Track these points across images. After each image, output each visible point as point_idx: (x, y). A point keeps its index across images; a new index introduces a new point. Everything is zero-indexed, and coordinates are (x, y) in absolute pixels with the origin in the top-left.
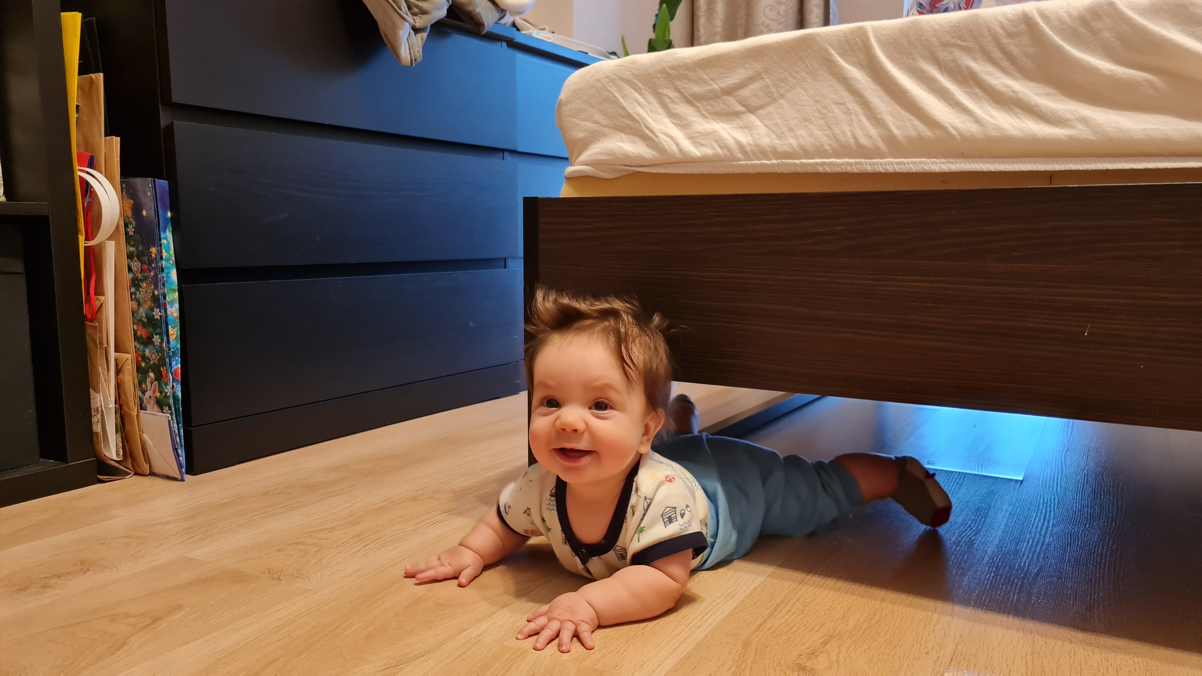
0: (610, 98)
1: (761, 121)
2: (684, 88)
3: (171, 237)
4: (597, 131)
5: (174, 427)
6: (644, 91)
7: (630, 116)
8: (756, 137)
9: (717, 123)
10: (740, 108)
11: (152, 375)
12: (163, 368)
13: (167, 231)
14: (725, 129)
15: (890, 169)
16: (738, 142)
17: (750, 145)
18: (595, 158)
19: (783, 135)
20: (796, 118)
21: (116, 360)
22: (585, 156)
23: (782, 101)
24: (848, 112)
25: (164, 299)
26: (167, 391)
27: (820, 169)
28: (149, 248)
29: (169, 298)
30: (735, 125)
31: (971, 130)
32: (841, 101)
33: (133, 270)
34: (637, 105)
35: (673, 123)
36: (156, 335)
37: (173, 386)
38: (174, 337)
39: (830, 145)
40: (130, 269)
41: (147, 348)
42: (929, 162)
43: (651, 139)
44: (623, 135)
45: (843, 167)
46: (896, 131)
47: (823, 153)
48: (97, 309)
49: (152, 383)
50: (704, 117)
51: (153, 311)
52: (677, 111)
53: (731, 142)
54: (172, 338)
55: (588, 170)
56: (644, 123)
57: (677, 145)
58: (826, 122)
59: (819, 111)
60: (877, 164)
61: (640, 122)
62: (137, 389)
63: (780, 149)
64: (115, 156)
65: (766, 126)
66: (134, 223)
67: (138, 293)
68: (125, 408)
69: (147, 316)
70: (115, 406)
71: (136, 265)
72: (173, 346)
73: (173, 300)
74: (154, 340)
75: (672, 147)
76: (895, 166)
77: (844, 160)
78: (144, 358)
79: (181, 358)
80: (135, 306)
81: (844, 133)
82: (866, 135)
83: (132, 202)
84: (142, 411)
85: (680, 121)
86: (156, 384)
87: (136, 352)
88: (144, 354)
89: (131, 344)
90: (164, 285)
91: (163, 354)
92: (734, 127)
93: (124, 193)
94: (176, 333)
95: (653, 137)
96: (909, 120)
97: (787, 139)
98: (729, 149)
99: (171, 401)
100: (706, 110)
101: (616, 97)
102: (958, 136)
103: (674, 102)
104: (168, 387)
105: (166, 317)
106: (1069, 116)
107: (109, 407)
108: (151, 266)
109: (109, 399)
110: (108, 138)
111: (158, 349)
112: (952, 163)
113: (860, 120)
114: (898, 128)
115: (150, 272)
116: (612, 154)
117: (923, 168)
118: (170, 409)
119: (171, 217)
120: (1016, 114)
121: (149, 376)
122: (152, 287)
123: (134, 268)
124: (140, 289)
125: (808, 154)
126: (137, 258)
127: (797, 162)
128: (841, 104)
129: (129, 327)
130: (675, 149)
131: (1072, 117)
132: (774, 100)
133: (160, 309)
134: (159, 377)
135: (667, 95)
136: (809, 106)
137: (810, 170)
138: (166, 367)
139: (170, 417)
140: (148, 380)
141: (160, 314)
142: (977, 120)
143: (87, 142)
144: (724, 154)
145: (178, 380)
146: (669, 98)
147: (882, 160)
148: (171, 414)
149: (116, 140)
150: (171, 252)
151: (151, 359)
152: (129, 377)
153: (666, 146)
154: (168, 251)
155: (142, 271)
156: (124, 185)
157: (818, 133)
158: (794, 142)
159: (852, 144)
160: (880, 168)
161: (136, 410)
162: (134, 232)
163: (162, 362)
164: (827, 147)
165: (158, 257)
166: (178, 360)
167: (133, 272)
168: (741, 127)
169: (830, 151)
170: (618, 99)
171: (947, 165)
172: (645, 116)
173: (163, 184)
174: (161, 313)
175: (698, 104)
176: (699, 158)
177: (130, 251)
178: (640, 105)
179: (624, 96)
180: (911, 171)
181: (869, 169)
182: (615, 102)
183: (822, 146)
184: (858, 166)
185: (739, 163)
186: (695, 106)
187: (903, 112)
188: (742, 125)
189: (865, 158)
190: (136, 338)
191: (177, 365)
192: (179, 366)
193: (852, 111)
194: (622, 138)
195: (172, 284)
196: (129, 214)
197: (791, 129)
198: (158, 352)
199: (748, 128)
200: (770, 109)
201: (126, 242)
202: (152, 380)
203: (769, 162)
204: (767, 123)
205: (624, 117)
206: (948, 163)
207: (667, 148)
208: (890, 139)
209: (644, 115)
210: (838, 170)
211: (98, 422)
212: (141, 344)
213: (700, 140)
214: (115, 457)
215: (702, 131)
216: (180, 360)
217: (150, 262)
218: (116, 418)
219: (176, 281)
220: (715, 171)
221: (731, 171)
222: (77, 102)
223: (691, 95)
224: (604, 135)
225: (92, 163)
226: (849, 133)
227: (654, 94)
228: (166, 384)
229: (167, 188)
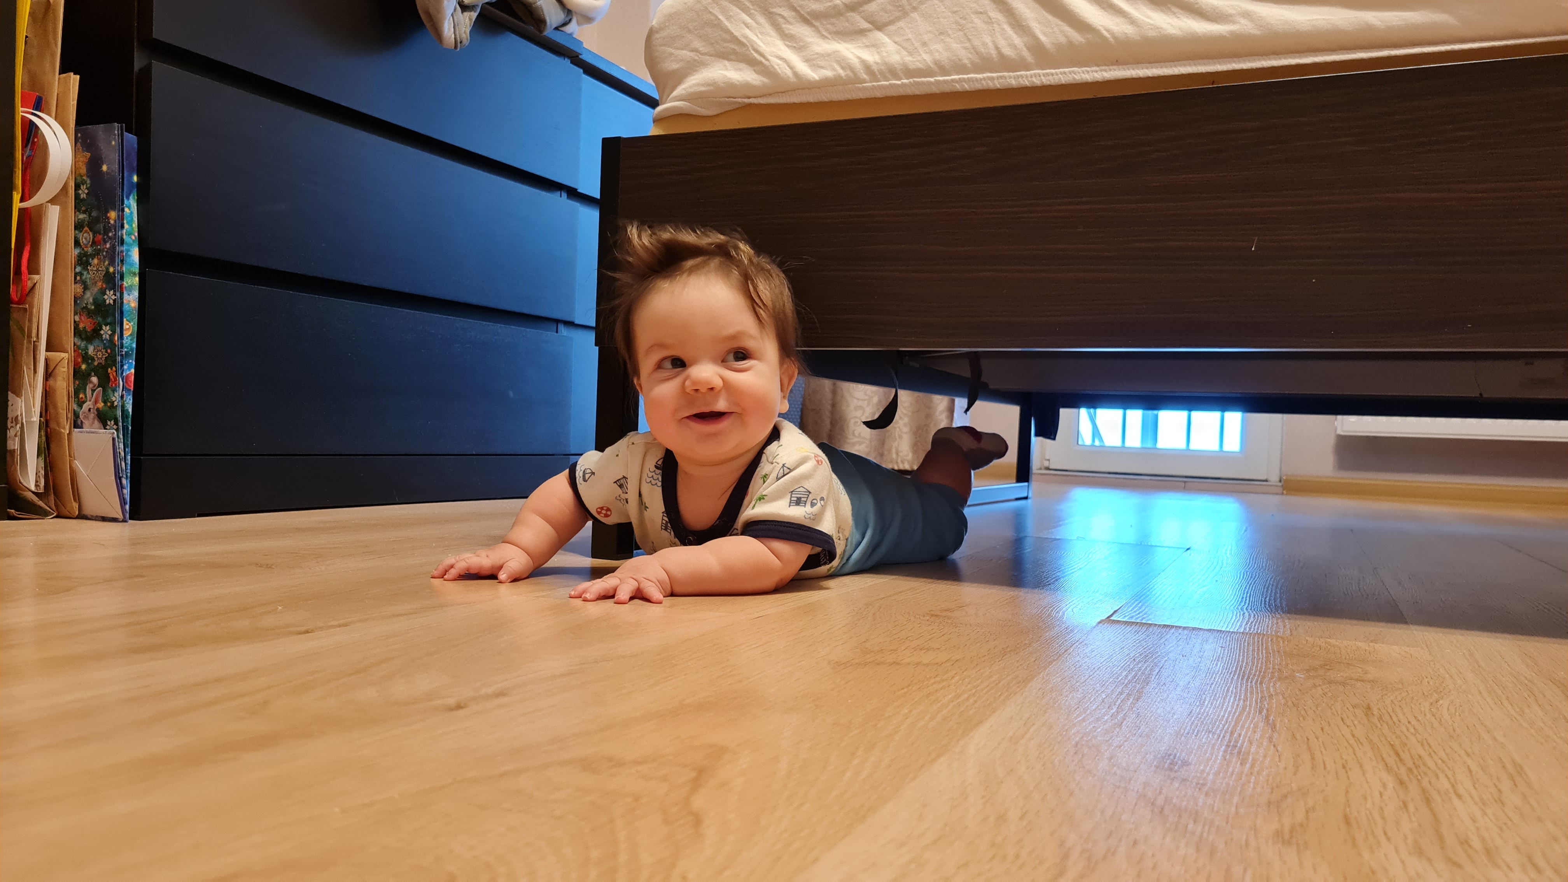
0: (712, 21)
1: (890, 38)
2: (801, 6)
3: (136, 207)
4: (695, 60)
5: (119, 448)
6: (753, 11)
7: (736, 40)
8: (885, 54)
9: (839, 43)
10: (865, 25)
11: (95, 380)
12: (112, 369)
13: (131, 197)
14: (848, 49)
15: (1037, 82)
16: (864, 62)
17: (877, 63)
18: (692, 90)
19: (916, 50)
20: (930, 32)
21: (46, 359)
22: (679, 91)
23: (915, 15)
24: (989, 21)
25: (120, 279)
26: (114, 399)
27: (958, 87)
28: (108, 212)
29: (127, 283)
30: (859, 45)
31: (1126, 31)
32: (981, 10)
33: (82, 244)
34: (744, 27)
35: (787, 46)
36: (106, 325)
37: (122, 397)
38: (129, 334)
39: (969, 59)
40: (77, 243)
41: (91, 344)
42: (1080, 71)
43: (761, 63)
44: (726, 63)
45: (983, 82)
46: (1043, 38)
47: (962, 69)
48: (28, 290)
49: (93, 391)
50: (824, 37)
51: (105, 294)
52: (792, 32)
53: (855, 61)
54: (126, 334)
55: (682, 106)
56: (752, 46)
57: (791, 68)
58: (965, 34)
59: (957, 23)
60: (1022, 76)
61: (747, 46)
62: (72, 400)
63: (912, 66)
64: (72, 99)
65: (896, 43)
66: (88, 182)
67: (85, 273)
68: (53, 425)
69: (95, 302)
70: (40, 420)
71: (86, 237)
72: (127, 345)
73: (131, 286)
74: (102, 332)
75: (785, 71)
76: (1042, 77)
77: (985, 75)
78: (86, 358)
79: (135, 362)
80: (79, 288)
81: (985, 45)
82: (1010, 45)
83: (88, 155)
84: (75, 430)
85: (796, 43)
86: (99, 393)
87: (74, 351)
88: (86, 353)
89: (69, 340)
90: (122, 261)
91: (113, 350)
92: (859, 47)
93: (79, 144)
94: (131, 328)
95: (763, 60)
96: (1058, 25)
97: (920, 55)
98: (851, 68)
99: (119, 413)
100: (827, 30)
101: (719, 19)
102: (1111, 40)
103: (789, 23)
104: (116, 394)
105: (122, 303)
106: (1231, 11)
107: (32, 420)
108: (108, 236)
109: (33, 410)
110: (64, 75)
111: (107, 345)
112: (1105, 71)
113: (1003, 29)
114: (1045, 34)
115: (105, 242)
116: (713, 84)
117: (1074, 78)
118: (116, 423)
119: (138, 183)
120: (1174, 13)
121: (91, 382)
122: (107, 263)
123: (83, 241)
124: (89, 268)
125: (943, 71)
126: (87, 227)
127: (932, 80)
128: (981, 13)
129: (69, 317)
130: (789, 72)
131: (1234, 12)
132: (905, 14)
133: (115, 291)
134: (105, 382)
135: (780, 15)
136: (945, 18)
137: (947, 89)
138: (116, 367)
139: (116, 433)
140: (89, 387)
141: (113, 297)
142: (1133, 21)
143: (34, 80)
144: (846, 75)
145: (130, 390)
146: (783, 17)
147: (1028, 73)
148: (117, 430)
149: (74, 79)
150: (134, 226)
151: (96, 359)
152: (63, 384)
153: (778, 70)
154: (130, 223)
155: (94, 243)
156: (79, 135)
157: (955, 46)
158: (928, 58)
159: (994, 56)
160: (1026, 81)
161: (67, 427)
162: (87, 194)
163: (111, 360)
164: (966, 61)
165: (118, 224)
166: (132, 363)
167: (81, 247)
168: (867, 46)
169: (969, 65)
170: (722, 21)
171: (1100, 74)
172: (754, 38)
173: (131, 139)
174: (115, 295)
175: (817, 24)
176: (817, 81)
177: (79, 219)
178: (748, 27)
179: (729, 18)
180: (1060, 83)
181: (1014, 83)
182: (718, 25)
183: (960, 60)
184: (1001, 81)
185: (864, 85)
186: (814, 26)
187: (1050, 17)
188: (868, 44)
189: (1009, 72)
190: (77, 332)
191: (130, 370)
192: (133, 371)
193: (993, 20)
194: (725, 65)
195: (132, 265)
196: (83, 170)
197: (924, 44)
198: (105, 348)
199: (875, 46)
200: (901, 24)
201: (75, 208)
202: (95, 386)
203: (899, 82)
204: (897, 39)
205: (729, 42)
206: (1101, 71)
207: (780, 72)
208: (1037, 48)
209: (752, 38)
210: (978, 86)
211: (16, 436)
212: (82, 340)
213: (819, 62)
214: (33, 488)
215: (821, 52)
216: (134, 363)
217: (106, 230)
218: (40, 437)
219: (138, 263)
220: (836, 97)
221: (853, 96)
222: (26, 32)
223: (809, 13)
224: (704, 64)
225: (39, 105)
226: (990, 45)
227: (764, 14)
228: (114, 391)
229: (136, 145)
